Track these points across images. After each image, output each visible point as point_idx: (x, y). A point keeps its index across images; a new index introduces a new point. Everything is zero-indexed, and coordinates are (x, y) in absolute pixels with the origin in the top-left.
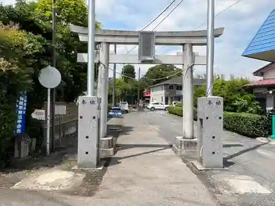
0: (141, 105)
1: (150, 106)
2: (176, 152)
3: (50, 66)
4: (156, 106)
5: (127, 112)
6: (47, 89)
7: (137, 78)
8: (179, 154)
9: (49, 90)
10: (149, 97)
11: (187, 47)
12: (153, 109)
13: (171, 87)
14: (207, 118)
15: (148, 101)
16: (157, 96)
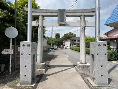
0: (62, 47)
1: (65, 47)
2: (77, 71)
3: (11, 27)
4: (67, 47)
5: (57, 49)
6: (10, 39)
7: (60, 38)
8: (79, 72)
9: (11, 39)
10: (65, 44)
11: (82, 17)
12: (66, 48)
13: (72, 40)
14: (98, 54)
15: (64, 45)
16: (67, 43)
